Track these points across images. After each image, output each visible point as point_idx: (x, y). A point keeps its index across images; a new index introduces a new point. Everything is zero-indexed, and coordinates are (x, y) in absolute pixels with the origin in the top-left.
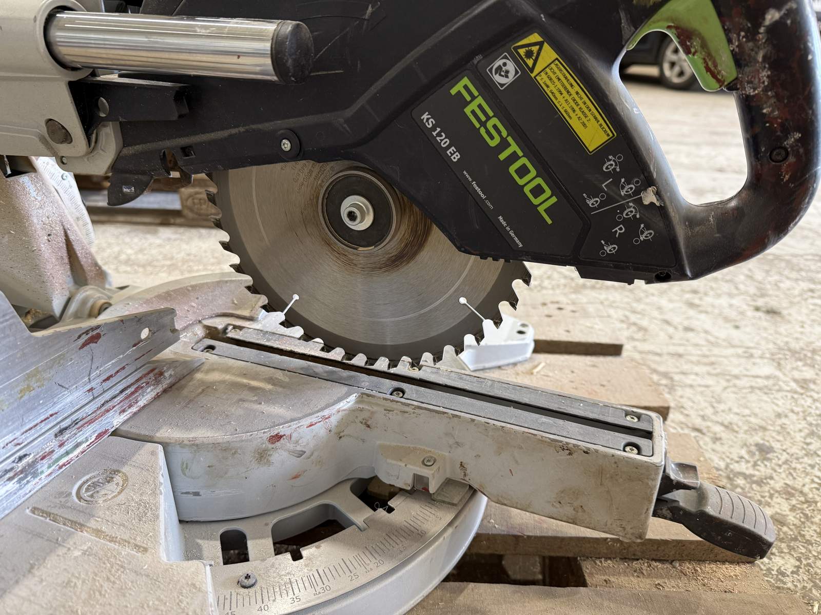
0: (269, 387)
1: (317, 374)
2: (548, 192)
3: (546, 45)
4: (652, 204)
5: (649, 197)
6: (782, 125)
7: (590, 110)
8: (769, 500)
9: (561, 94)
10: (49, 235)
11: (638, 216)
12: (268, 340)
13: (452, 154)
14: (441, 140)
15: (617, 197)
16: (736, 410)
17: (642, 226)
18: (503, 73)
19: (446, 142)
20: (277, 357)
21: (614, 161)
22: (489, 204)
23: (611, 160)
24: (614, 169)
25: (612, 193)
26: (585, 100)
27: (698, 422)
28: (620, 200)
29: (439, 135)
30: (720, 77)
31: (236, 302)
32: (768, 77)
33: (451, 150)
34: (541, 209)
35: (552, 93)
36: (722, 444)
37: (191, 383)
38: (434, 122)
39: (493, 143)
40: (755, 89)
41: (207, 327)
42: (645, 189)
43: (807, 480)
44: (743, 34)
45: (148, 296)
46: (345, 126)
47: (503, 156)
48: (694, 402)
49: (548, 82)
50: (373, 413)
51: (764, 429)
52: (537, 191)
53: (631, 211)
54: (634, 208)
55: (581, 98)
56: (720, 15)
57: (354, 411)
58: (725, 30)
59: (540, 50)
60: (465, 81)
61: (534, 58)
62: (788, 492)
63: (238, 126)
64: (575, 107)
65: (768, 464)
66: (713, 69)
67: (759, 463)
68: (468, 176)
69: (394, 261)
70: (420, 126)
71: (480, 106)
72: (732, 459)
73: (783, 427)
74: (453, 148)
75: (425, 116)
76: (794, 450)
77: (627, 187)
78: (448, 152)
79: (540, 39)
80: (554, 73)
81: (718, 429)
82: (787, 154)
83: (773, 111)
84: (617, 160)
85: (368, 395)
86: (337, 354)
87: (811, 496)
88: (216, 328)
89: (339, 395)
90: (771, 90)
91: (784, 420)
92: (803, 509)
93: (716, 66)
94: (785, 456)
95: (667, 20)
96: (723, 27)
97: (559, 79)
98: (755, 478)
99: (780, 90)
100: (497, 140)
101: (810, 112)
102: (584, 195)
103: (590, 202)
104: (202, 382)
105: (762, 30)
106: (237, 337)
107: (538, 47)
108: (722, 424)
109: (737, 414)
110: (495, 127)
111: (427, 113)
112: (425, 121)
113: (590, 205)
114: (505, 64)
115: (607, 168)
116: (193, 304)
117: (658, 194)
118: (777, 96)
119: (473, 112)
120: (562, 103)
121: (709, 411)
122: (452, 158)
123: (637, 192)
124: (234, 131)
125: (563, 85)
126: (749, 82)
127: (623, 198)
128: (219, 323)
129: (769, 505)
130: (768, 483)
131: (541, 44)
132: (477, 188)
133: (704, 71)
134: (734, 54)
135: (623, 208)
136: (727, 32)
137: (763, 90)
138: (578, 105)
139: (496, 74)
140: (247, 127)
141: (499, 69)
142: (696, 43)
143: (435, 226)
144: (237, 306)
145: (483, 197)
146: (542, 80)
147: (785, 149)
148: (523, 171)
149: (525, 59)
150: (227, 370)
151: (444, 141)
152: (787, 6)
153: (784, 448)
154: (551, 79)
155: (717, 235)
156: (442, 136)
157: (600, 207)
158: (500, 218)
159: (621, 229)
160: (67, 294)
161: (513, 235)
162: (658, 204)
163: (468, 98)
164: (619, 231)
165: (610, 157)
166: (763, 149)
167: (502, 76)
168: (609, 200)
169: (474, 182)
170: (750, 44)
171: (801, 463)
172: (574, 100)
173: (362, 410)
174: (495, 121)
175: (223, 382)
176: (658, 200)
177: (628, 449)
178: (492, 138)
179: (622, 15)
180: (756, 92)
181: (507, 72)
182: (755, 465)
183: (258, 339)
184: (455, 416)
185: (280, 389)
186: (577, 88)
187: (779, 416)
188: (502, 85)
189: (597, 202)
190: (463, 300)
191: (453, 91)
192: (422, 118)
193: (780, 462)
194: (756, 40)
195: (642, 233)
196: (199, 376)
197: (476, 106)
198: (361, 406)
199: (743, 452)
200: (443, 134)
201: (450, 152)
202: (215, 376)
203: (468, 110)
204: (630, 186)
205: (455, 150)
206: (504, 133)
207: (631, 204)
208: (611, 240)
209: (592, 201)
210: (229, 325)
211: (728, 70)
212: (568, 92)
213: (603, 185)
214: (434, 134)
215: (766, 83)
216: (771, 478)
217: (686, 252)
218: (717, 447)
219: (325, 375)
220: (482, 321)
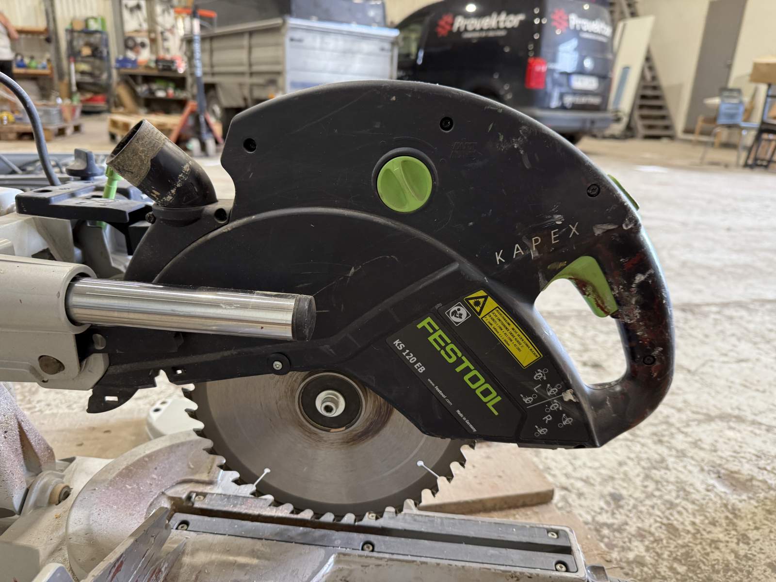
0: (255, 561)
1: (292, 538)
2: (494, 393)
3: (489, 298)
4: (570, 400)
5: (568, 396)
6: (650, 343)
7: (523, 340)
8: (628, 544)
9: (502, 329)
10: (6, 432)
11: (561, 409)
12: (235, 506)
13: (418, 368)
14: (410, 358)
15: (545, 396)
16: (589, 464)
17: (564, 415)
18: (457, 315)
19: (414, 359)
20: (248, 524)
21: (542, 373)
22: (449, 401)
23: (539, 372)
24: (542, 379)
25: (541, 394)
26: (519, 333)
27: (563, 480)
28: (547, 397)
29: (408, 354)
30: (606, 310)
31: (192, 466)
32: (639, 313)
33: (418, 365)
34: (490, 405)
35: (495, 329)
36: (585, 498)
37: (182, 571)
38: (404, 346)
40: (631, 320)
41: (171, 498)
42: (565, 391)
43: (652, 521)
44: (621, 287)
45: (111, 477)
46: (331, 350)
47: (458, 369)
48: (556, 462)
49: (492, 322)
50: (351, 571)
51: (612, 478)
52: (486, 393)
53: (556, 406)
54: (558, 403)
55: (516, 333)
56: (605, 273)
57: (335, 572)
58: (608, 282)
59: (485, 301)
60: (429, 319)
61: (481, 306)
62: (641, 535)
63: (230, 349)
64: (512, 338)
65: (621, 510)
66: (601, 305)
67: (615, 511)
68: (431, 382)
69: (360, 437)
70: (394, 349)
71: (440, 336)
72: (595, 512)
73: (625, 474)
74: (419, 363)
75: (397, 342)
76: (638, 494)
77: (552, 390)
78: (415, 366)
79: (485, 294)
80: (496, 316)
81: (579, 484)
82: (655, 360)
83: (644, 334)
84: (543, 372)
85: (345, 555)
86: (307, 515)
87: (657, 534)
88: (180, 498)
89: (320, 559)
90: (641, 321)
91: (625, 468)
92: (653, 548)
93: (603, 303)
94: (632, 502)
95: (569, 274)
96: (607, 280)
97: (500, 320)
98: (615, 527)
99: (647, 321)
100: (454, 358)
101: (667, 334)
102: (521, 395)
103: (526, 400)
104: (193, 568)
105: (634, 286)
106: (204, 506)
107: (483, 299)
108: (582, 480)
109: (590, 468)
110: (452, 350)
111: (398, 340)
112: (396, 345)
113: (526, 402)
114: (459, 310)
115: (537, 378)
116: (154, 476)
117: (574, 394)
118: (645, 325)
119: (435, 340)
120: (502, 335)
121: (570, 469)
122: (419, 370)
123: (559, 393)
124: (226, 353)
125: (503, 324)
126: (627, 315)
127: (550, 397)
128: (182, 492)
129: (630, 549)
130: (625, 530)
131: (486, 298)
132: (439, 391)
133: (596, 306)
134: (615, 298)
135: (549, 404)
136: (610, 284)
137: (636, 321)
138: (514, 337)
139: (452, 316)
140: (239, 350)
141: (454, 313)
142: (589, 289)
143: (395, 410)
144: (195, 471)
145: (444, 396)
146: (487, 320)
147: (653, 357)
148: (474, 379)
149: (474, 307)
150: (209, 548)
151: (412, 359)
152: (648, 273)
153: (630, 493)
154: (493, 320)
155: (614, 415)
156: (410, 355)
157: (533, 403)
158: (458, 411)
159: (549, 418)
160: (25, 486)
161: (468, 422)
162: (574, 400)
163: (431, 331)
164: (547, 419)
165: (539, 370)
166: (639, 357)
167: (458, 317)
168: (540, 398)
169: (437, 387)
170: (627, 293)
171: (644, 505)
172: (511, 334)
173: (341, 570)
174: (452, 346)
175: (211, 563)
176: (574, 398)
177: (558, 567)
178: (450, 357)
179: (540, 275)
180: (632, 322)
181: (461, 315)
182: (613, 514)
183: (225, 506)
184: (422, 563)
185: (266, 563)
186: (513, 326)
187: (621, 464)
188: (457, 323)
189: (530, 400)
190: (420, 463)
191: (419, 326)
192: (394, 343)
193: (630, 508)
194: (630, 291)
195: (564, 420)
196: (186, 559)
197: (437, 336)
198: (341, 566)
199: (602, 504)
200: (411, 354)
201: (417, 366)
202: (201, 558)
203: (431, 339)
204: (554, 389)
205: (421, 365)
206: (460, 354)
207: (555, 401)
208: (543, 425)
209: (527, 399)
210: (191, 492)
211: (612, 306)
212: (506, 328)
213: (535, 389)
214: (404, 354)
215: (638, 317)
216: (626, 524)
217: (595, 430)
218: (583, 502)
219: (299, 538)
220: (436, 478)
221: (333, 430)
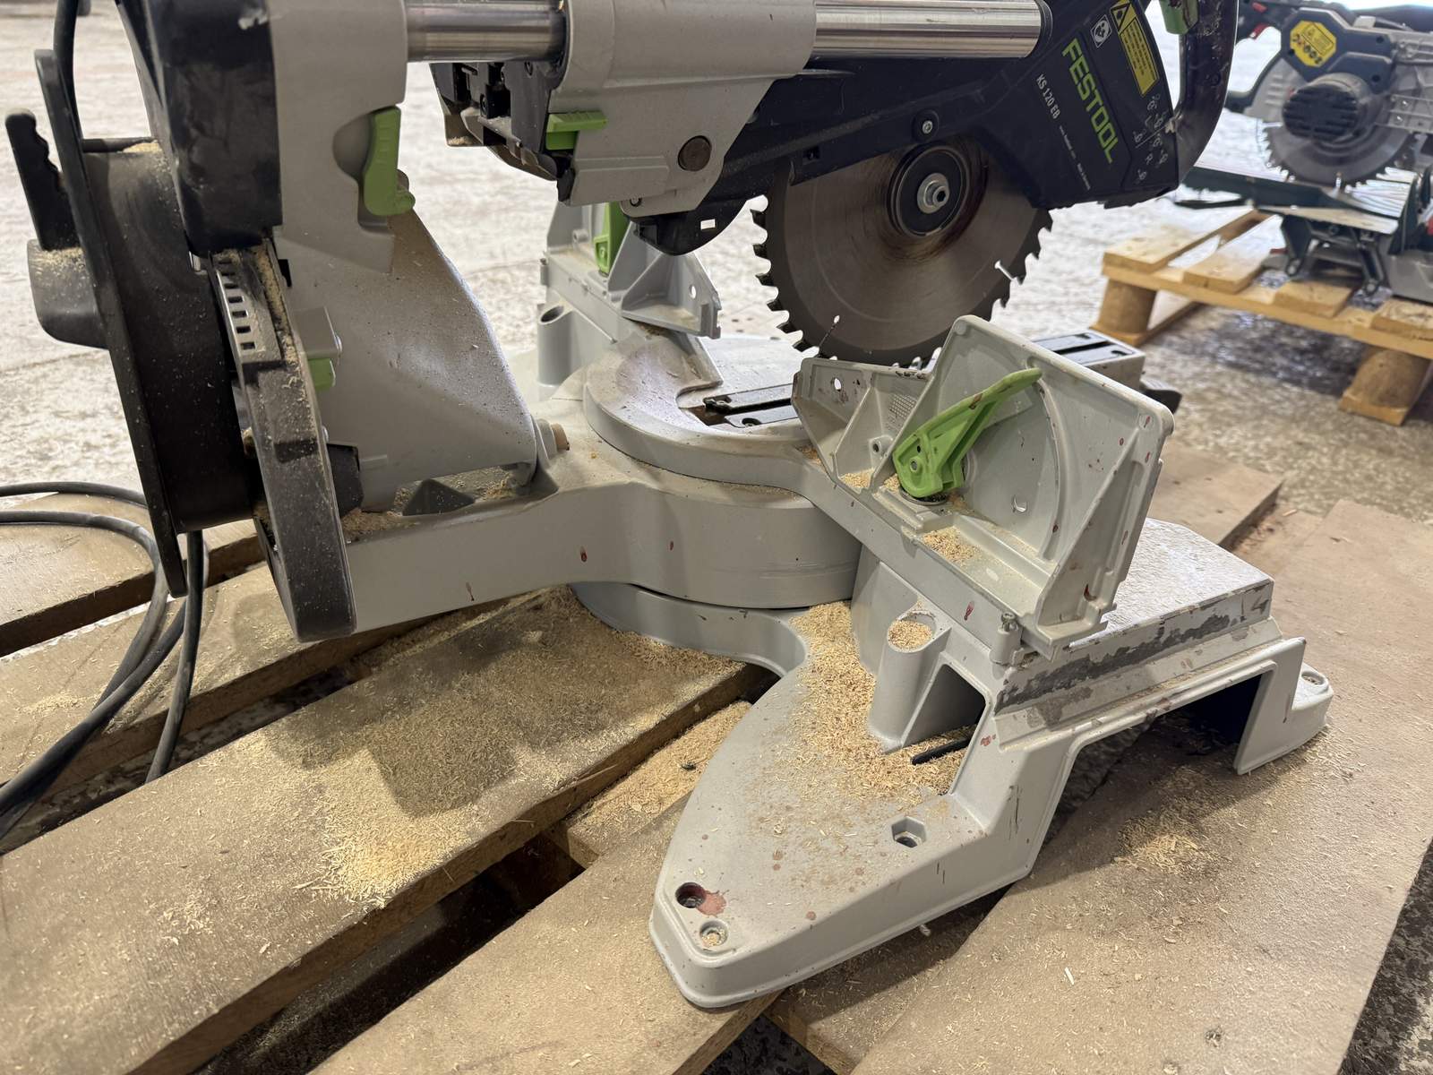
4: (1170, 132)
5: (1170, 127)
6: (1221, 58)
11: (1162, 144)
13: (1054, 112)
14: (1048, 100)
15: (1152, 131)
17: (1163, 152)
18: (1100, 33)
19: (1052, 101)
21: (1154, 100)
23: (1152, 100)
24: (1154, 107)
25: (1149, 128)
29: (1048, 95)
30: (1189, 23)
32: (1220, 21)
33: (1054, 108)
38: (1046, 83)
39: (1084, 97)
40: (1210, 31)
41: (692, 410)
42: (1168, 120)
47: (1089, 108)
53: (1159, 141)
54: (1160, 137)
59: (1128, 9)
61: (1122, 18)
66: (1186, 17)
68: (1062, 130)
70: (1035, 89)
71: (1081, 64)
74: (1056, 106)
75: (1040, 79)
77: (1159, 121)
83: (1218, 48)
84: (1156, 99)
90: (1219, 32)
93: (1188, 15)
99: (1224, 30)
102: (1134, 132)
103: (1136, 139)
110: (1088, 82)
111: (1042, 75)
112: (1040, 83)
113: (1136, 141)
114: (1103, 25)
115: (1150, 107)
117: (1174, 123)
118: (1222, 35)
119: (1076, 70)
122: (1054, 115)
123: (1164, 124)
126: (1208, 26)
127: (1155, 131)
132: (1067, 141)
135: (1153, 139)
139: (1096, 34)
141: (1098, 30)
145: (1070, 148)
146: (1124, 36)
147: (1220, 75)
149: (1117, 20)
151: (1050, 100)
156: (1050, 96)
157: (1142, 140)
158: (1079, 165)
159: (1150, 157)
161: (1084, 179)
162: (1173, 131)
163: (1074, 58)
164: (1149, 159)
166: (1208, 77)
167: (1100, 36)
168: (1147, 134)
169: (1066, 135)
174: (1089, 77)
176: (1173, 128)
180: (1211, 33)
181: (1104, 32)
188: (1098, 44)
189: (1140, 137)
190: (997, 265)
191: (1064, 53)
192: (1038, 81)
195: (1161, 157)
200: (1050, 93)
201: (1053, 110)
203: (1072, 69)
204: (1160, 119)
205: (1057, 108)
207: (1159, 135)
208: (1144, 168)
209: (1138, 137)
210: (706, 399)
211: (1195, 15)
213: (1145, 122)
214: (1044, 94)
217: (1180, 166)
220: (1009, 281)
221: (928, 234)
